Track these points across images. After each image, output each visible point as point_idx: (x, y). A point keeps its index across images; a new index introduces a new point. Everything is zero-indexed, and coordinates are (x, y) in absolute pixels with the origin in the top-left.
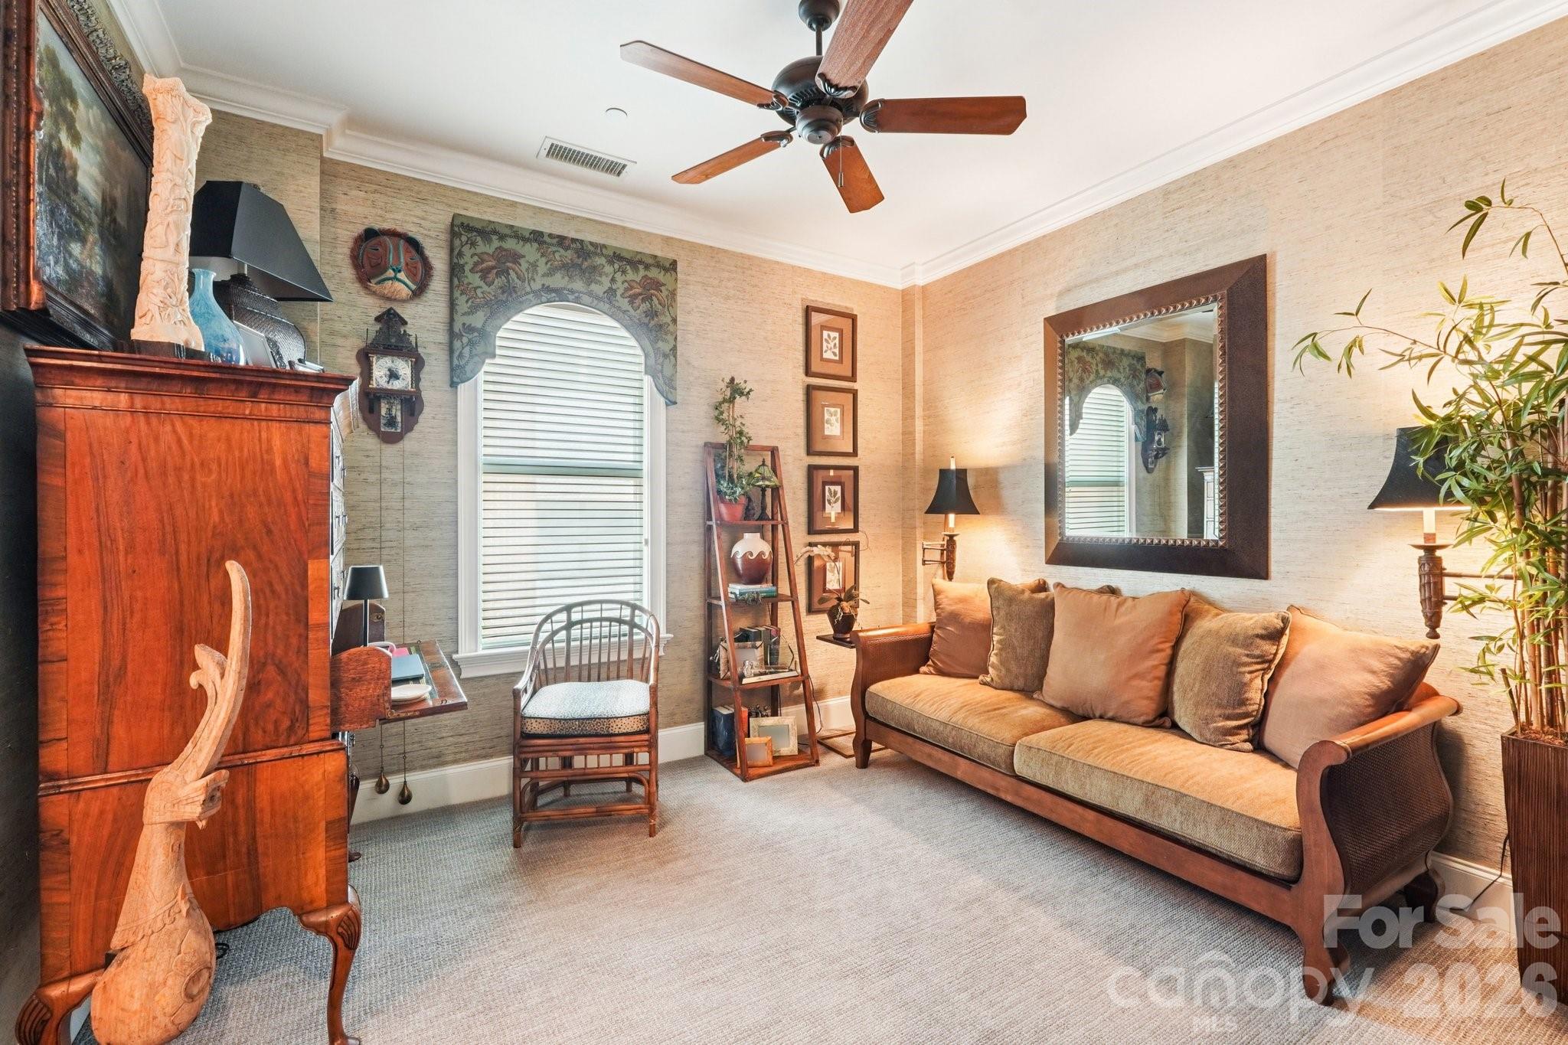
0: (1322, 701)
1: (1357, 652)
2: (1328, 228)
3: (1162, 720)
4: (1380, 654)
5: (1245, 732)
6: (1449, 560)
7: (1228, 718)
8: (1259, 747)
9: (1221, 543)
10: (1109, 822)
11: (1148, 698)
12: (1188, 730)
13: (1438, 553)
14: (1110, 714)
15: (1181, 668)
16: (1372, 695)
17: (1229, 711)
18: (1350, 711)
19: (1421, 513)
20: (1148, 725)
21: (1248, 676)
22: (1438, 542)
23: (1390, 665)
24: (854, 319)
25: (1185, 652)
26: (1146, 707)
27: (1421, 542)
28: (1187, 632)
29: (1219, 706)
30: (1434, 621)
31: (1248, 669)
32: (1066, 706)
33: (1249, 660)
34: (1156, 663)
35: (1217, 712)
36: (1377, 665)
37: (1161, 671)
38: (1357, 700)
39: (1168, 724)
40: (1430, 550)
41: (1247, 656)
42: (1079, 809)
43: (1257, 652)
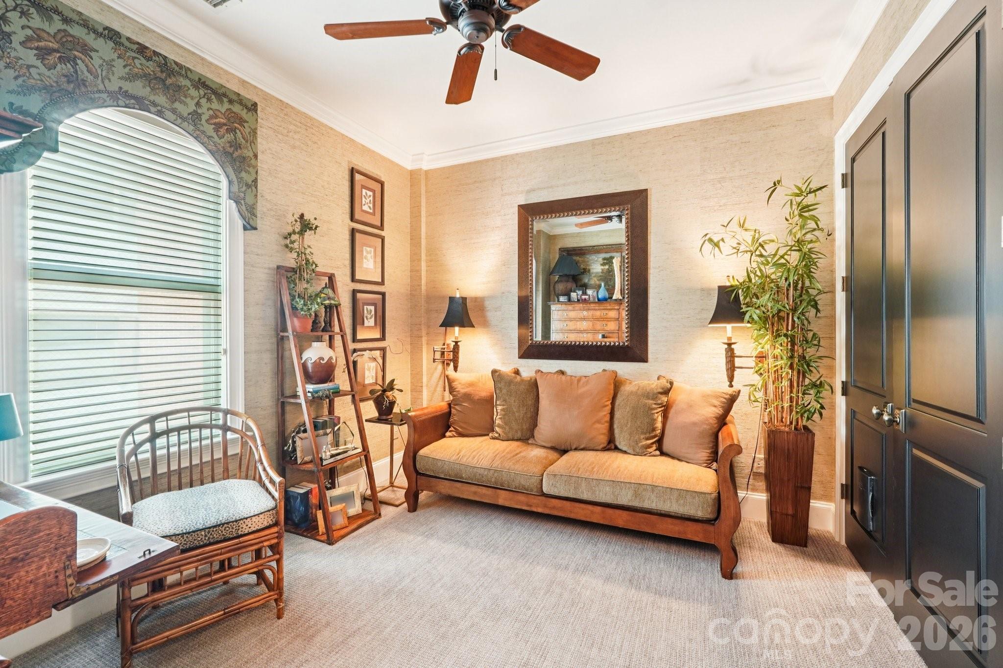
0: (694, 424)
1: (705, 397)
2: (676, 181)
3: (609, 446)
4: (717, 397)
5: (654, 445)
6: (738, 349)
7: (647, 439)
8: (663, 454)
9: (626, 344)
10: (610, 511)
11: (603, 434)
12: (624, 449)
13: (733, 346)
14: (582, 447)
15: (617, 415)
16: (716, 418)
17: (648, 435)
18: (708, 427)
19: (726, 327)
20: (605, 449)
21: (656, 415)
22: (733, 341)
23: (722, 402)
24: (382, 184)
25: (619, 405)
26: (603, 439)
27: (726, 341)
28: (618, 392)
29: (642, 433)
30: (731, 378)
31: (656, 411)
32: (554, 445)
33: (656, 406)
34: (605, 413)
35: (642, 437)
36: (717, 403)
37: (608, 418)
38: (711, 421)
39: (613, 447)
40: (729, 345)
41: (655, 404)
42: (590, 507)
43: (659, 402)
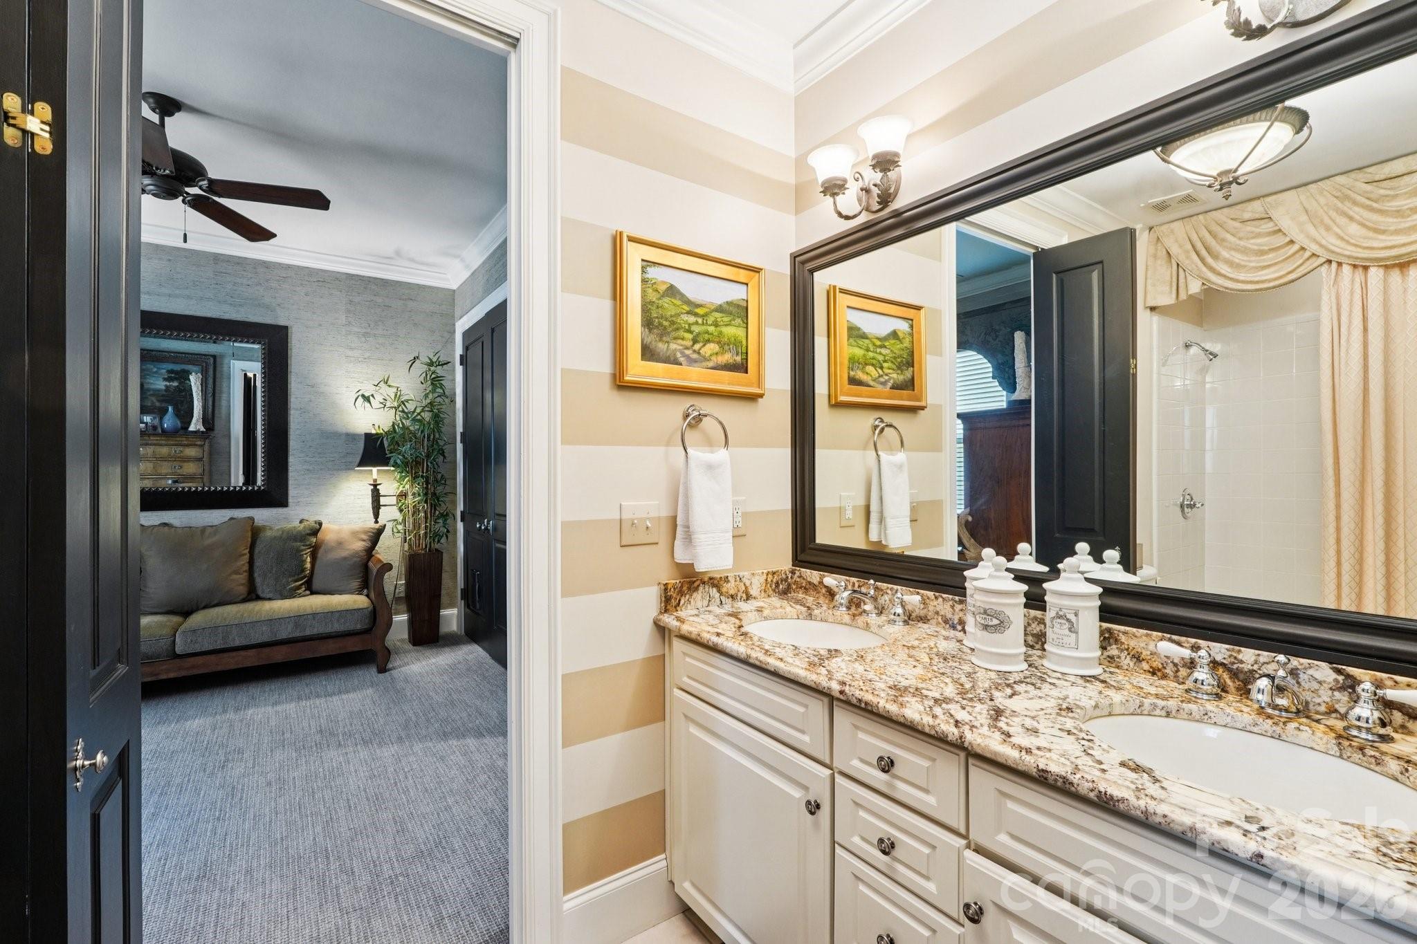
0: (345, 559)
1: (354, 534)
3: (250, 596)
4: (365, 532)
5: (304, 586)
6: (382, 490)
7: (296, 581)
8: (313, 593)
9: (262, 488)
11: (242, 584)
12: (268, 596)
13: (378, 487)
14: (215, 602)
15: (258, 563)
16: (365, 550)
17: (296, 577)
18: (359, 559)
19: (372, 470)
20: (245, 601)
21: (305, 556)
22: (378, 482)
23: (369, 536)
25: (259, 552)
26: (242, 590)
27: (372, 483)
28: (256, 540)
29: (290, 576)
30: (376, 515)
31: (304, 552)
32: (172, 609)
33: (305, 548)
34: (243, 562)
35: (290, 579)
36: (365, 537)
37: (246, 567)
38: (361, 554)
39: (254, 597)
40: (375, 486)
41: (303, 545)
43: (308, 543)
